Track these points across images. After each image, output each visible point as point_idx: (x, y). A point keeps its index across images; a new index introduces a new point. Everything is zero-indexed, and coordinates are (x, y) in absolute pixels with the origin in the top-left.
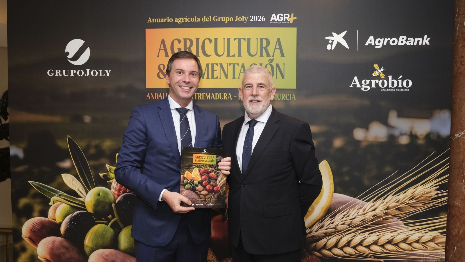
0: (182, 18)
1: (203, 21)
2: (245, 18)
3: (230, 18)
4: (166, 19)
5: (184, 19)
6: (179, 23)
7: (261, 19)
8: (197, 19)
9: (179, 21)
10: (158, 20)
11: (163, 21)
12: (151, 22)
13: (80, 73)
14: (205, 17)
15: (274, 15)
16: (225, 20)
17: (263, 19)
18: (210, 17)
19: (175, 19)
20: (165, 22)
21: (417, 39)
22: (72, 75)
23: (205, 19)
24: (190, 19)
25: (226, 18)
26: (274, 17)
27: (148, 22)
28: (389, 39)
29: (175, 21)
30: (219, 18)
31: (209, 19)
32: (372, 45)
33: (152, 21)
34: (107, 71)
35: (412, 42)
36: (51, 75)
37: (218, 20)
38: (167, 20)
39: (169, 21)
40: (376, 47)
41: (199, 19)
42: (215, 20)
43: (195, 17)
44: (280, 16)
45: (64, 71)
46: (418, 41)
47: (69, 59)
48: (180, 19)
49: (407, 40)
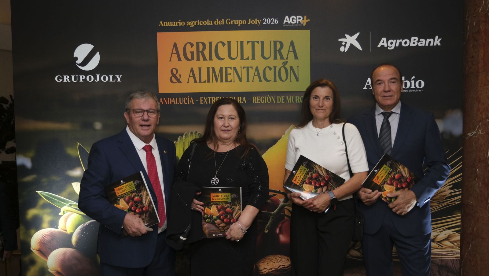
0: (194, 21)
1: (216, 24)
2: (258, 21)
3: (243, 21)
4: (178, 22)
5: (197, 22)
6: (192, 26)
7: (274, 22)
8: (210, 22)
9: (191, 24)
10: (170, 23)
11: (175, 24)
12: (162, 25)
13: (90, 78)
14: (217, 20)
15: (287, 17)
16: (238, 23)
17: (276, 22)
18: (223, 20)
19: (187, 23)
20: (177, 25)
21: (428, 40)
22: (81, 81)
23: (217, 22)
24: (202, 22)
25: (239, 21)
26: (287, 20)
27: (160, 26)
28: (401, 40)
29: (187, 25)
30: (232, 21)
31: (221, 22)
32: (385, 46)
33: (164, 25)
34: (117, 76)
35: (423, 43)
36: (59, 81)
37: (231, 23)
38: (178, 24)
39: (181, 25)
40: (389, 48)
41: (211, 22)
42: (228, 23)
43: (208, 20)
44: (293, 19)
45: (73, 77)
46: (430, 42)
47: (78, 64)
48: (192, 23)
49: (418, 41)
